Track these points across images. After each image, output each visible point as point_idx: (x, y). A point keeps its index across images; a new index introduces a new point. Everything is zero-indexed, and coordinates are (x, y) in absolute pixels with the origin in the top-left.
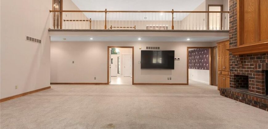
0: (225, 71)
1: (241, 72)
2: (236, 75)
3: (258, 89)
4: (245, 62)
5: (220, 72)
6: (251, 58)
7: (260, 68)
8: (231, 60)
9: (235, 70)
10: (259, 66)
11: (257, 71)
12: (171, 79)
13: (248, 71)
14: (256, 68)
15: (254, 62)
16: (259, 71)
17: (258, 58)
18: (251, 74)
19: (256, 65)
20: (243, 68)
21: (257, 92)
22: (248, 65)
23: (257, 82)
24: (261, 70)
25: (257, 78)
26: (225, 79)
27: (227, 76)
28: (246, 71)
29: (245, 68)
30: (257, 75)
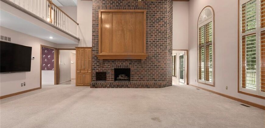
0: (85, 70)
1: (101, 70)
2: (97, 72)
3: (112, 79)
4: (104, 64)
5: (79, 71)
6: (108, 62)
7: (113, 67)
8: (93, 62)
9: (97, 69)
10: (113, 66)
11: (111, 69)
12: (25, 85)
13: (106, 69)
14: (111, 67)
15: (110, 64)
16: (113, 69)
17: (112, 62)
18: (108, 71)
19: (111, 66)
20: (103, 67)
21: (111, 80)
22: (106, 66)
23: (111, 75)
24: (113, 68)
25: (111, 73)
26: (85, 76)
27: (86, 74)
28: (105, 69)
29: (104, 67)
30: (111, 71)
